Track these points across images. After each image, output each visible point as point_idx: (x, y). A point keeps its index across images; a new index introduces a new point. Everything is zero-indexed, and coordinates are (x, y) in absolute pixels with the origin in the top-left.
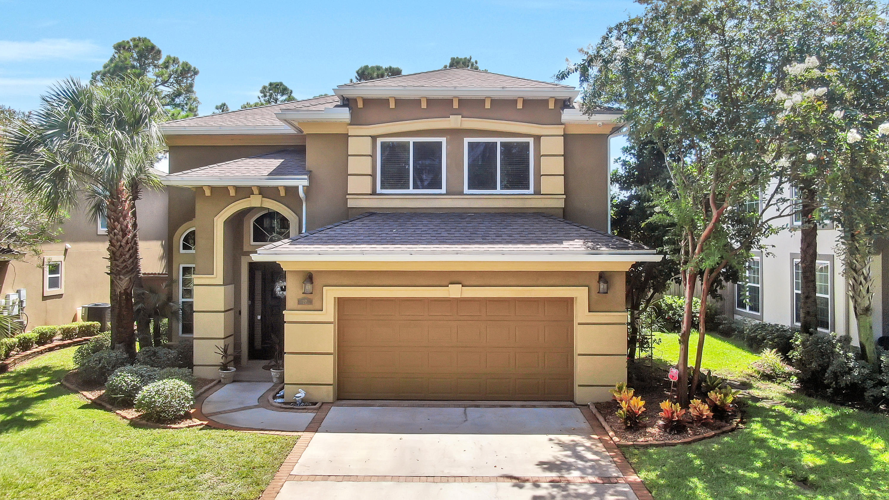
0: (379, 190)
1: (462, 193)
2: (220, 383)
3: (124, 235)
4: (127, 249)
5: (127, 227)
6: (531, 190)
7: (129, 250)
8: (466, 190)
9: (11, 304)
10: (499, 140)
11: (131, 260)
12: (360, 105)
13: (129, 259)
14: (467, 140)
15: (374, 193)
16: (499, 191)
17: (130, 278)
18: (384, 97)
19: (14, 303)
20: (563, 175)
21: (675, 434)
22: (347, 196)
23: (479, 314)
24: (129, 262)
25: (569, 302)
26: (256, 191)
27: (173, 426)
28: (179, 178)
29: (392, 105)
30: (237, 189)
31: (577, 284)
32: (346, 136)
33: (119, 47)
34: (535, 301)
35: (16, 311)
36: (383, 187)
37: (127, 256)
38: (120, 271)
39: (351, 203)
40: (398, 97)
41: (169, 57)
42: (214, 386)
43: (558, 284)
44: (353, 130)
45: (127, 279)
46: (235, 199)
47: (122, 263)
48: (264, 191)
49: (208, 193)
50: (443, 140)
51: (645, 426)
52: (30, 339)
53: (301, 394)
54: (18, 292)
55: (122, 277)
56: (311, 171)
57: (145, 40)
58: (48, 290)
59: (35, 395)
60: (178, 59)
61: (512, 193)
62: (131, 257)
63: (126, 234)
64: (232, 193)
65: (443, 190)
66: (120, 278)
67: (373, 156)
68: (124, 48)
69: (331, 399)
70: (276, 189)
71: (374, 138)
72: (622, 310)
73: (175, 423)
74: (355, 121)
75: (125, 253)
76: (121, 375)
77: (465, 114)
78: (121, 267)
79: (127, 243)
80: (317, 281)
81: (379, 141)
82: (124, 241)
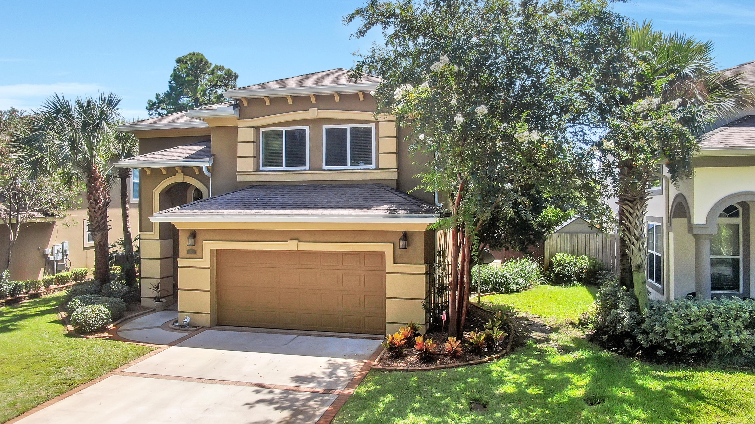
0: (261, 168)
1: (321, 169)
2: (154, 310)
3: (97, 203)
4: (99, 214)
5: (99, 197)
6: (374, 166)
7: (101, 214)
8: (324, 167)
9: (56, 252)
10: (348, 126)
11: (103, 221)
12: (245, 104)
13: (101, 220)
14: (325, 127)
15: (258, 170)
16: (349, 167)
17: (102, 234)
18: (261, 97)
19: (58, 252)
20: (396, 153)
21: (424, 363)
22: (237, 173)
23: (315, 264)
24: (101, 223)
25: (382, 255)
26: (179, 171)
27: (88, 336)
28: (126, 163)
29: (268, 103)
30: (167, 169)
31: (386, 241)
32: (236, 128)
33: (179, 61)
34: (357, 254)
35: (60, 257)
36: (264, 166)
37: (100, 219)
38: (95, 229)
39: (240, 179)
40: (271, 96)
41: (216, 66)
42: (149, 312)
43: (370, 240)
44: (241, 123)
45: (100, 234)
46: (167, 176)
47: (96, 223)
48: (186, 171)
49: (149, 173)
50: (307, 128)
51: (406, 356)
52: (65, 277)
53: (187, 320)
54: (63, 244)
55: (96, 233)
56: (214, 155)
57: (198, 54)
58: (88, 242)
59: (35, 313)
60: (223, 67)
61: (359, 168)
62: (102, 219)
63: (98, 203)
64: (164, 172)
65: (307, 167)
66: (95, 234)
67: (256, 142)
68: (182, 61)
69: (208, 324)
70: (191, 168)
71: (257, 128)
72: (420, 263)
73: (90, 335)
74: (242, 117)
75: (98, 216)
76: (74, 301)
77: (321, 106)
78: (95, 226)
79: (99, 209)
80: (199, 237)
81: (261, 130)
82: (97, 208)
